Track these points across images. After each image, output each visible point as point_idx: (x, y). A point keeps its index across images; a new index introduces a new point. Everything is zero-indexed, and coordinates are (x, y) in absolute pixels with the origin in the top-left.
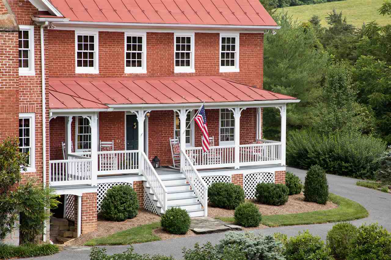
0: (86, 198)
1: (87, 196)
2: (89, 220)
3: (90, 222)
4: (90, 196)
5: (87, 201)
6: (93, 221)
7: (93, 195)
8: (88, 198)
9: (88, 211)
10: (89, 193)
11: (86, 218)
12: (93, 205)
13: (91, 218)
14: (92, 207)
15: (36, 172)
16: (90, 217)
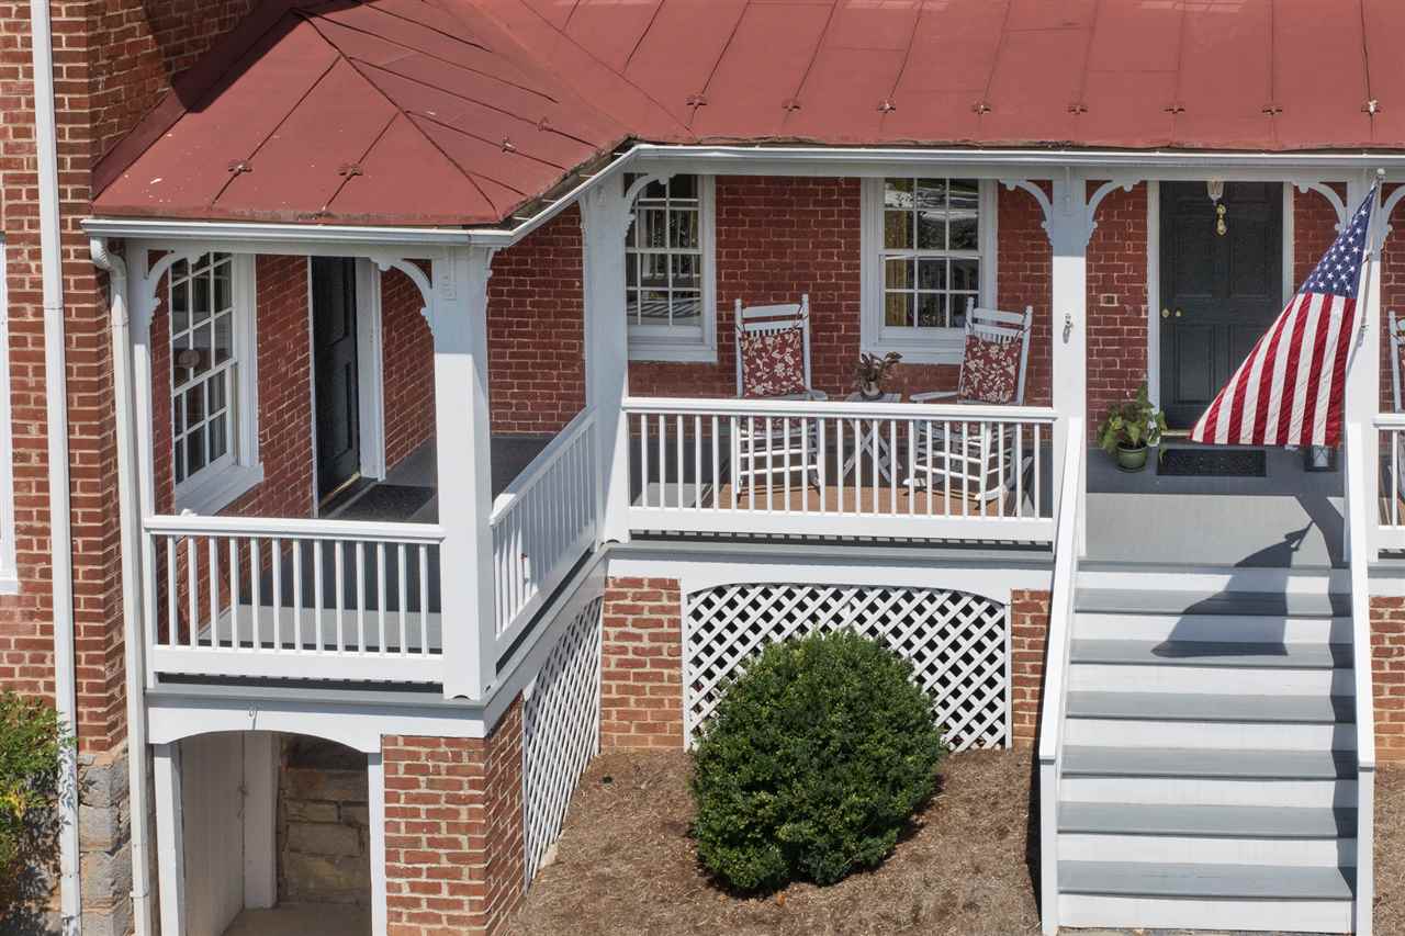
0: (408, 769)
1: (416, 756)
2: (431, 903)
3: (438, 919)
4: (431, 756)
5: (416, 784)
6: (456, 913)
7: (457, 757)
8: (424, 770)
9: (424, 848)
10: (432, 742)
11: (414, 887)
12: (457, 813)
13: (445, 894)
14: (453, 828)
15: (19, 598)
16: (437, 888)
